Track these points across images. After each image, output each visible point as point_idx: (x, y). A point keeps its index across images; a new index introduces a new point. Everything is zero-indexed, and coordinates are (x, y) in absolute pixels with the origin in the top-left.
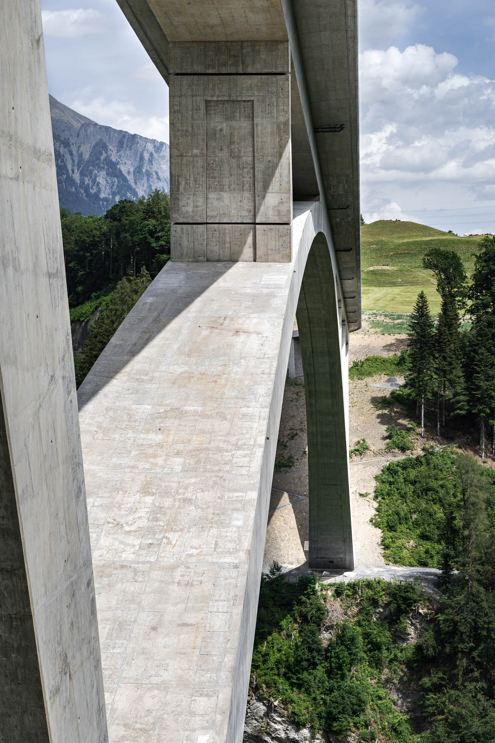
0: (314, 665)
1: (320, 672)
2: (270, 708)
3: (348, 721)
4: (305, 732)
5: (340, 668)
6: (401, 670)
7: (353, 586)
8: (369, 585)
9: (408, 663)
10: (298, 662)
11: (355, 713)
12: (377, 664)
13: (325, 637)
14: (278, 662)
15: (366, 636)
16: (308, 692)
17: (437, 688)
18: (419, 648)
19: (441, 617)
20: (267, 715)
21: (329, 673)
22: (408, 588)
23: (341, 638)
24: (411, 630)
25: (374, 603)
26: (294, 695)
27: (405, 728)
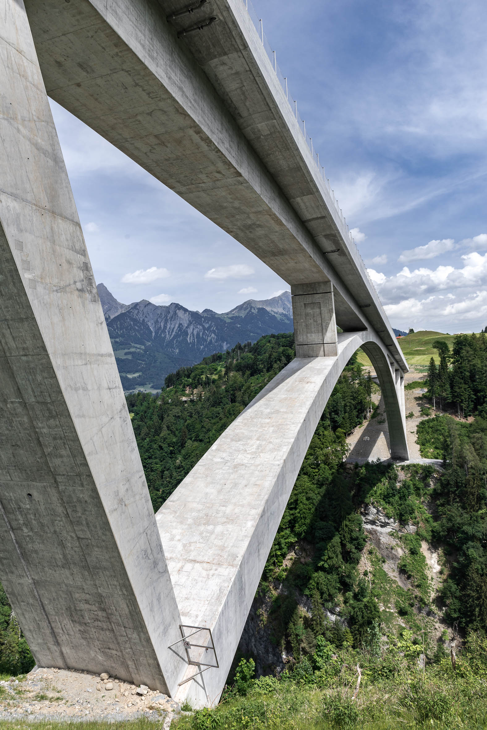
0: (394, 495)
1: (397, 498)
2: (378, 510)
3: (407, 516)
4: (392, 520)
5: (404, 496)
6: (428, 498)
7: (408, 466)
8: (414, 466)
9: (431, 495)
10: (388, 494)
11: (411, 514)
12: (418, 495)
13: (398, 485)
14: (381, 494)
15: (414, 485)
16: (392, 505)
17: (442, 505)
18: (435, 490)
19: (443, 478)
20: (377, 513)
21: (400, 498)
22: (430, 467)
23: (404, 485)
24: (431, 483)
25: (417, 472)
26: (387, 506)
27: (431, 520)
